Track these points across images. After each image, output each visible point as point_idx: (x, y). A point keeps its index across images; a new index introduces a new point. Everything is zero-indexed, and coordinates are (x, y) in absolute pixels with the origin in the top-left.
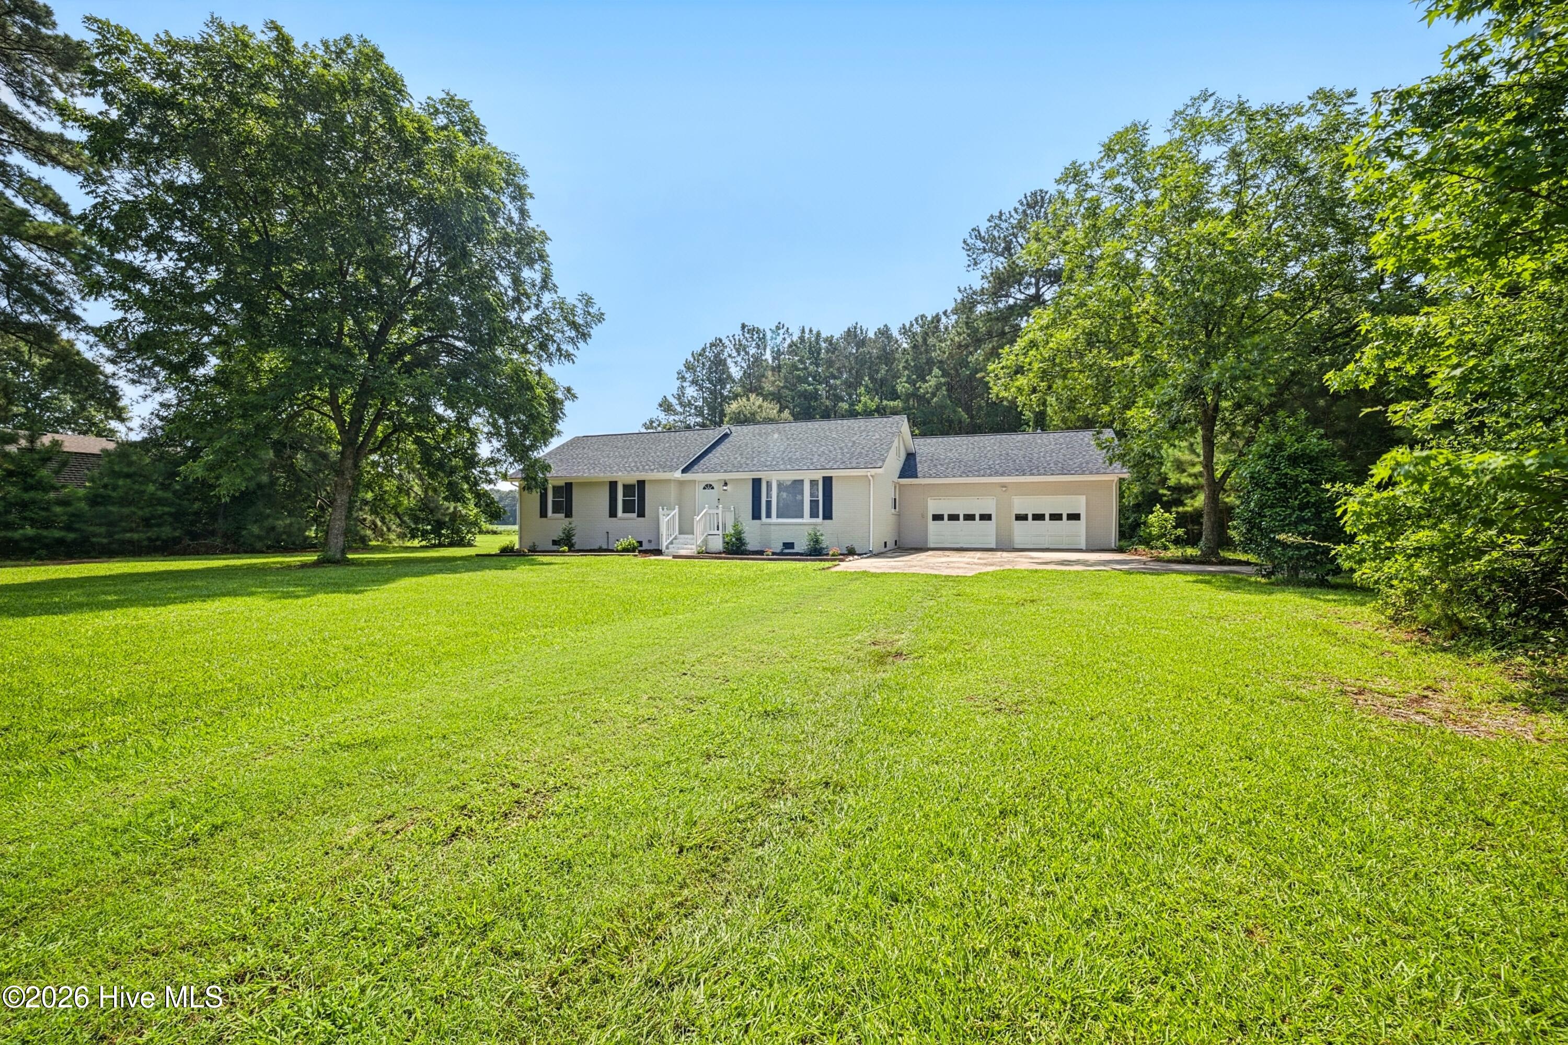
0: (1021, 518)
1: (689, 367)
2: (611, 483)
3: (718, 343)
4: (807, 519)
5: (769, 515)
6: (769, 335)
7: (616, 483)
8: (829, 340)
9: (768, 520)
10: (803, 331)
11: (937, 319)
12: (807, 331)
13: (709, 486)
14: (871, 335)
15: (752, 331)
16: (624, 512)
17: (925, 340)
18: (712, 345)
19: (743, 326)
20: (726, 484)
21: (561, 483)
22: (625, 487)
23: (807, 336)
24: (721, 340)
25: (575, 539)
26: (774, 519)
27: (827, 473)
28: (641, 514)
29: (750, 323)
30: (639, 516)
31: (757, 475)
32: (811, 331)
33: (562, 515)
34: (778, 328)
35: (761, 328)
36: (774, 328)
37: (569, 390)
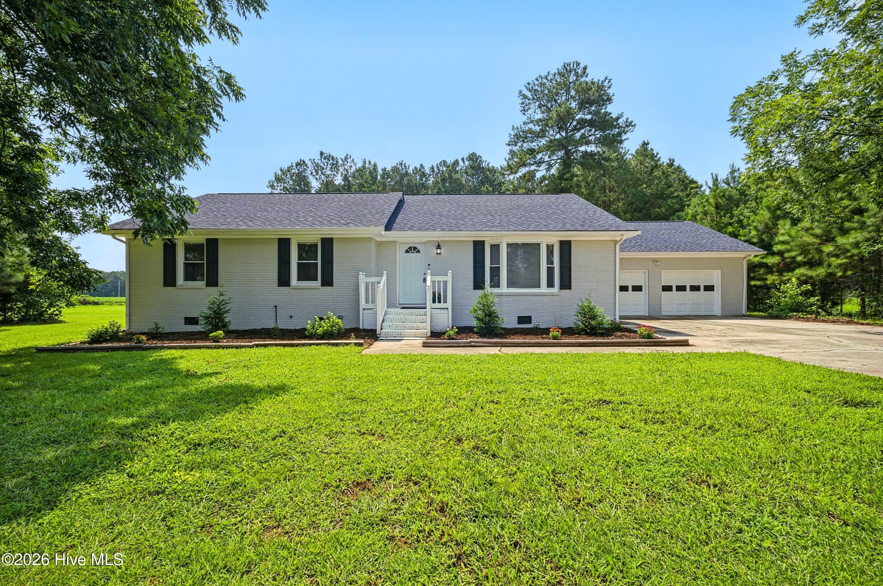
0: (667, 288)
1: (278, 179)
2: (280, 240)
3: (301, 164)
4: (544, 289)
5: (496, 284)
6: (340, 162)
7: (288, 240)
8: (384, 170)
9: (496, 290)
10: (365, 163)
11: (456, 163)
12: (367, 162)
13: (412, 249)
14: (410, 171)
15: (329, 157)
16: (299, 280)
17: (450, 175)
18: (298, 164)
19: (322, 153)
20: (439, 247)
21: (201, 239)
22: (302, 247)
23: (367, 166)
24: (304, 162)
25: (227, 318)
26: (504, 288)
27: (566, 236)
28: (328, 281)
29: (326, 151)
30: (324, 284)
31: (479, 236)
32: (370, 162)
33: (201, 284)
34: (346, 158)
35: (335, 156)
36: (343, 158)
37: (228, 79)
